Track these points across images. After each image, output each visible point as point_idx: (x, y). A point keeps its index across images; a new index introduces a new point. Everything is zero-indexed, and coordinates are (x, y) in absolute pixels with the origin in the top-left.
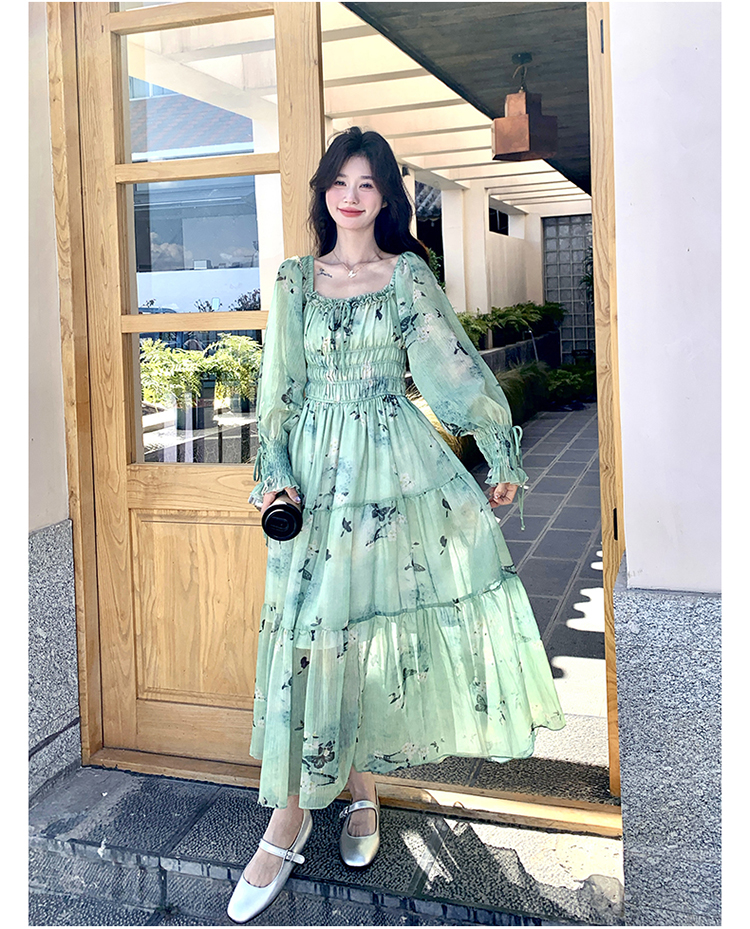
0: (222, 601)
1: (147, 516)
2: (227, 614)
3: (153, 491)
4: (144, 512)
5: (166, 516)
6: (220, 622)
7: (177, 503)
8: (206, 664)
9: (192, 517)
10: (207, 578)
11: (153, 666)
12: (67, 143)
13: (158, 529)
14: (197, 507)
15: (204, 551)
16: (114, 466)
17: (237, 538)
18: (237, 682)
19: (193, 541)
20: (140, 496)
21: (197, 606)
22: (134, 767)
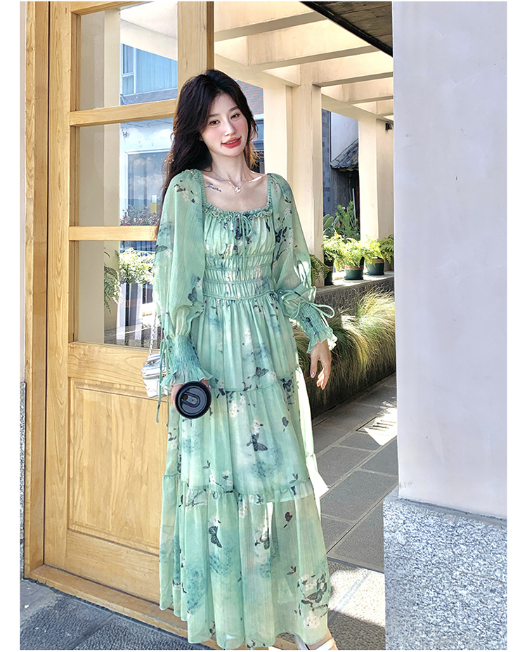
0: (127, 457)
1: (80, 385)
2: (129, 469)
3: (84, 365)
4: (79, 380)
5: (93, 385)
6: (125, 474)
7: (99, 376)
8: (114, 509)
9: (110, 388)
10: (117, 438)
11: (79, 505)
12: (36, 96)
13: (87, 395)
14: (114, 380)
15: (116, 416)
16: (60, 343)
17: (139, 408)
18: (135, 526)
19: (109, 407)
20: (76, 368)
21: (110, 459)
22: (57, 585)
